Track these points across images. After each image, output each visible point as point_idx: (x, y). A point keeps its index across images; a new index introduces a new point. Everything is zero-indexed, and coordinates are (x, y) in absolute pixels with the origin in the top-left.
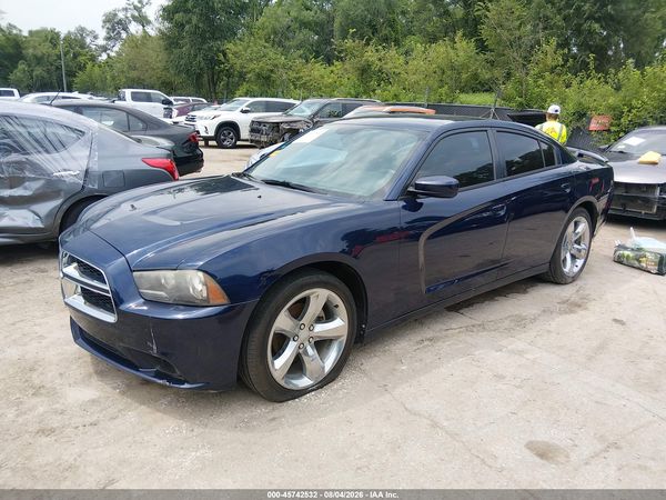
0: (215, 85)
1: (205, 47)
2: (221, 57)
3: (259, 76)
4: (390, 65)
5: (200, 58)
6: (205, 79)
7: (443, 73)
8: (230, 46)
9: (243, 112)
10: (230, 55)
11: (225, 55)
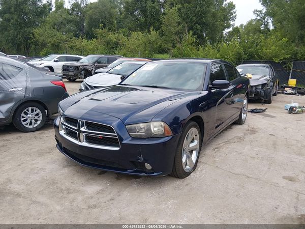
0: (28, 49)
1: (23, 31)
2: (32, 36)
3: (53, 45)
4: (121, 41)
5: (19, 36)
6: (22, 46)
7: (146, 45)
8: (36, 30)
9: (55, 61)
10: (36, 35)
11: (33, 35)
